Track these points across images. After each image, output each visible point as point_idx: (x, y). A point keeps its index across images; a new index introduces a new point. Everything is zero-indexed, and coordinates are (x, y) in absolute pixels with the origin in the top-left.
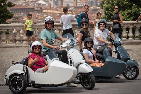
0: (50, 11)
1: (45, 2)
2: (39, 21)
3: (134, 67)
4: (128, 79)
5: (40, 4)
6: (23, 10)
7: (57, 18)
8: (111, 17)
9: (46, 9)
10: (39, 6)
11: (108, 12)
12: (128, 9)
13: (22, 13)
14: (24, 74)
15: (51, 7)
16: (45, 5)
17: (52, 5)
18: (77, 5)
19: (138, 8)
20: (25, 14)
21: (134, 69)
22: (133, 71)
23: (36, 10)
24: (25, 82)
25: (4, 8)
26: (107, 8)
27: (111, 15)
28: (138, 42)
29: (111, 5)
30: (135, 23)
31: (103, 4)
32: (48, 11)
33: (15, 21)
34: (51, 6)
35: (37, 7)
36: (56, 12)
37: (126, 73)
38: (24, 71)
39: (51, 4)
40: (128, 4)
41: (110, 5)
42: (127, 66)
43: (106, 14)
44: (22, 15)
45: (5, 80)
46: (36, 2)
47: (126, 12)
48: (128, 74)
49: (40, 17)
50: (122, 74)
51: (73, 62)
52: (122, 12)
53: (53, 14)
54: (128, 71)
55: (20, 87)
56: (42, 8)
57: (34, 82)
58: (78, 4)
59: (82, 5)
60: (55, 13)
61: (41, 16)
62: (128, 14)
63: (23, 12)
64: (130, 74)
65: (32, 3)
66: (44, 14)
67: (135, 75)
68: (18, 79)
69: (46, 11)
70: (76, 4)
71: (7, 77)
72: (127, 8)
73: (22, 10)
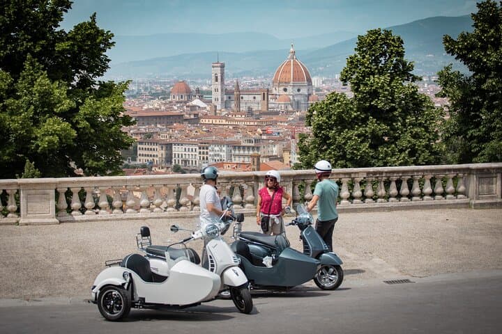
0: (214, 121)
1: (205, 102)
2: (192, 142)
3: (334, 266)
4: (323, 288)
5: (193, 107)
6: (160, 119)
7: (229, 135)
8: (328, 142)
9: (206, 116)
10: (191, 110)
11: (320, 133)
12: (360, 126)
13: (159, 126)
14: (126, 287)
15: (216, 114)
16: (205, 108)
17: (219, 107)
18: (268, 108)
19: (379, 124)
20: (165, 127)
21: (334, 271)
22: (332, 274)
23: (186, 120)
24: (127, 299)
25: (114, 128)
26: (318, 124)
27: (327, 138)
28: (359, 209)
29: (327, 117)
30: (352, 173)
31: (311, 116)
32: (211, 120)
33: (146, 141)
34: (215, 111)
35: (188, 112)
36: (227, 123)
37: (320, 278)
38: (126, 280)
39: (216, 107)
40: (358, 116)
41: (325, 119)
42: (319, 267)
43: (316, 135)
44: (158, 130)
45: (94, 295)
46: (185, 102)
47: (356, 132)
48: (323, 281)
49: (194, 132)
50: (313, 280)
51: (215, 263)
52: (347, 132)
53: (221, 126)
54: (322, 274)
55: (119, 309)
56: (198, 114)
57: (144, 299)
58: (270, 106)
59: (278, 108)
60: (224, 125)
61: (196, 132)
62: (359, 136)
63: (160, 123)
64: (327, 280)
65: (179, 105)
66: (202, 127)
67: (335, 281)
68: (115, 295)
69: (207, 121)
70: (266, 107)
71: (97, 290)
72: (357, 124)
73: (158, 119)
